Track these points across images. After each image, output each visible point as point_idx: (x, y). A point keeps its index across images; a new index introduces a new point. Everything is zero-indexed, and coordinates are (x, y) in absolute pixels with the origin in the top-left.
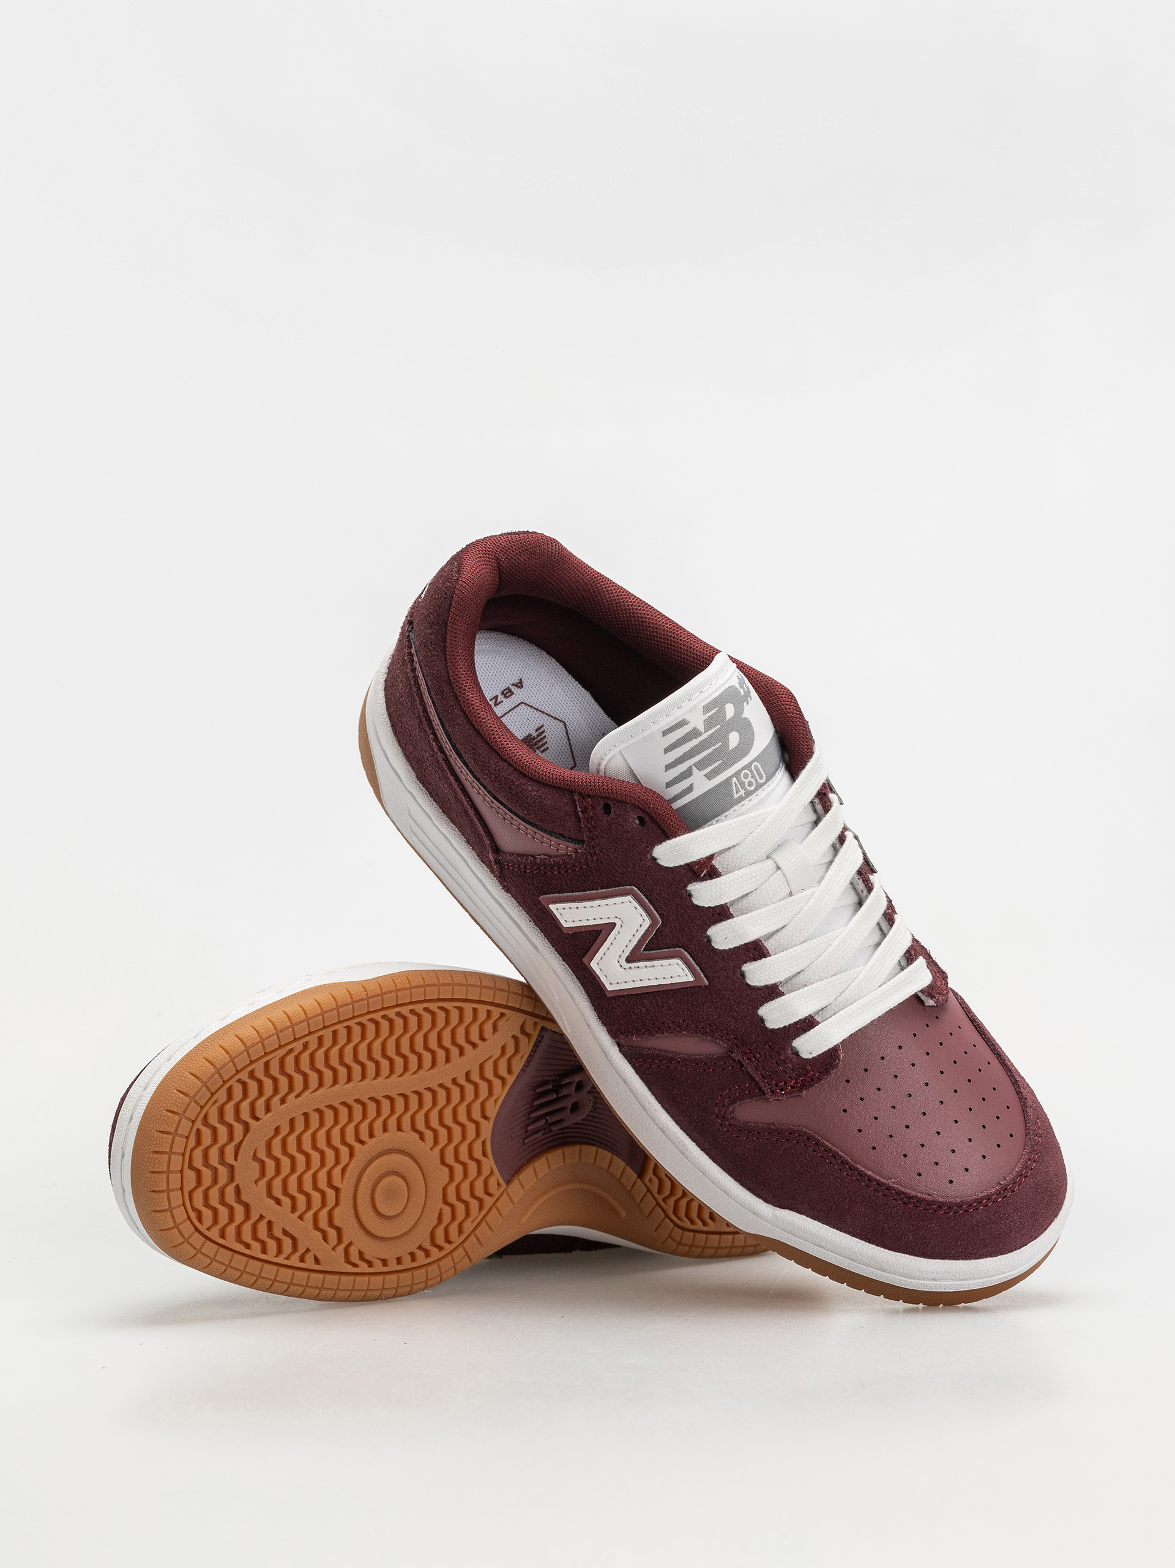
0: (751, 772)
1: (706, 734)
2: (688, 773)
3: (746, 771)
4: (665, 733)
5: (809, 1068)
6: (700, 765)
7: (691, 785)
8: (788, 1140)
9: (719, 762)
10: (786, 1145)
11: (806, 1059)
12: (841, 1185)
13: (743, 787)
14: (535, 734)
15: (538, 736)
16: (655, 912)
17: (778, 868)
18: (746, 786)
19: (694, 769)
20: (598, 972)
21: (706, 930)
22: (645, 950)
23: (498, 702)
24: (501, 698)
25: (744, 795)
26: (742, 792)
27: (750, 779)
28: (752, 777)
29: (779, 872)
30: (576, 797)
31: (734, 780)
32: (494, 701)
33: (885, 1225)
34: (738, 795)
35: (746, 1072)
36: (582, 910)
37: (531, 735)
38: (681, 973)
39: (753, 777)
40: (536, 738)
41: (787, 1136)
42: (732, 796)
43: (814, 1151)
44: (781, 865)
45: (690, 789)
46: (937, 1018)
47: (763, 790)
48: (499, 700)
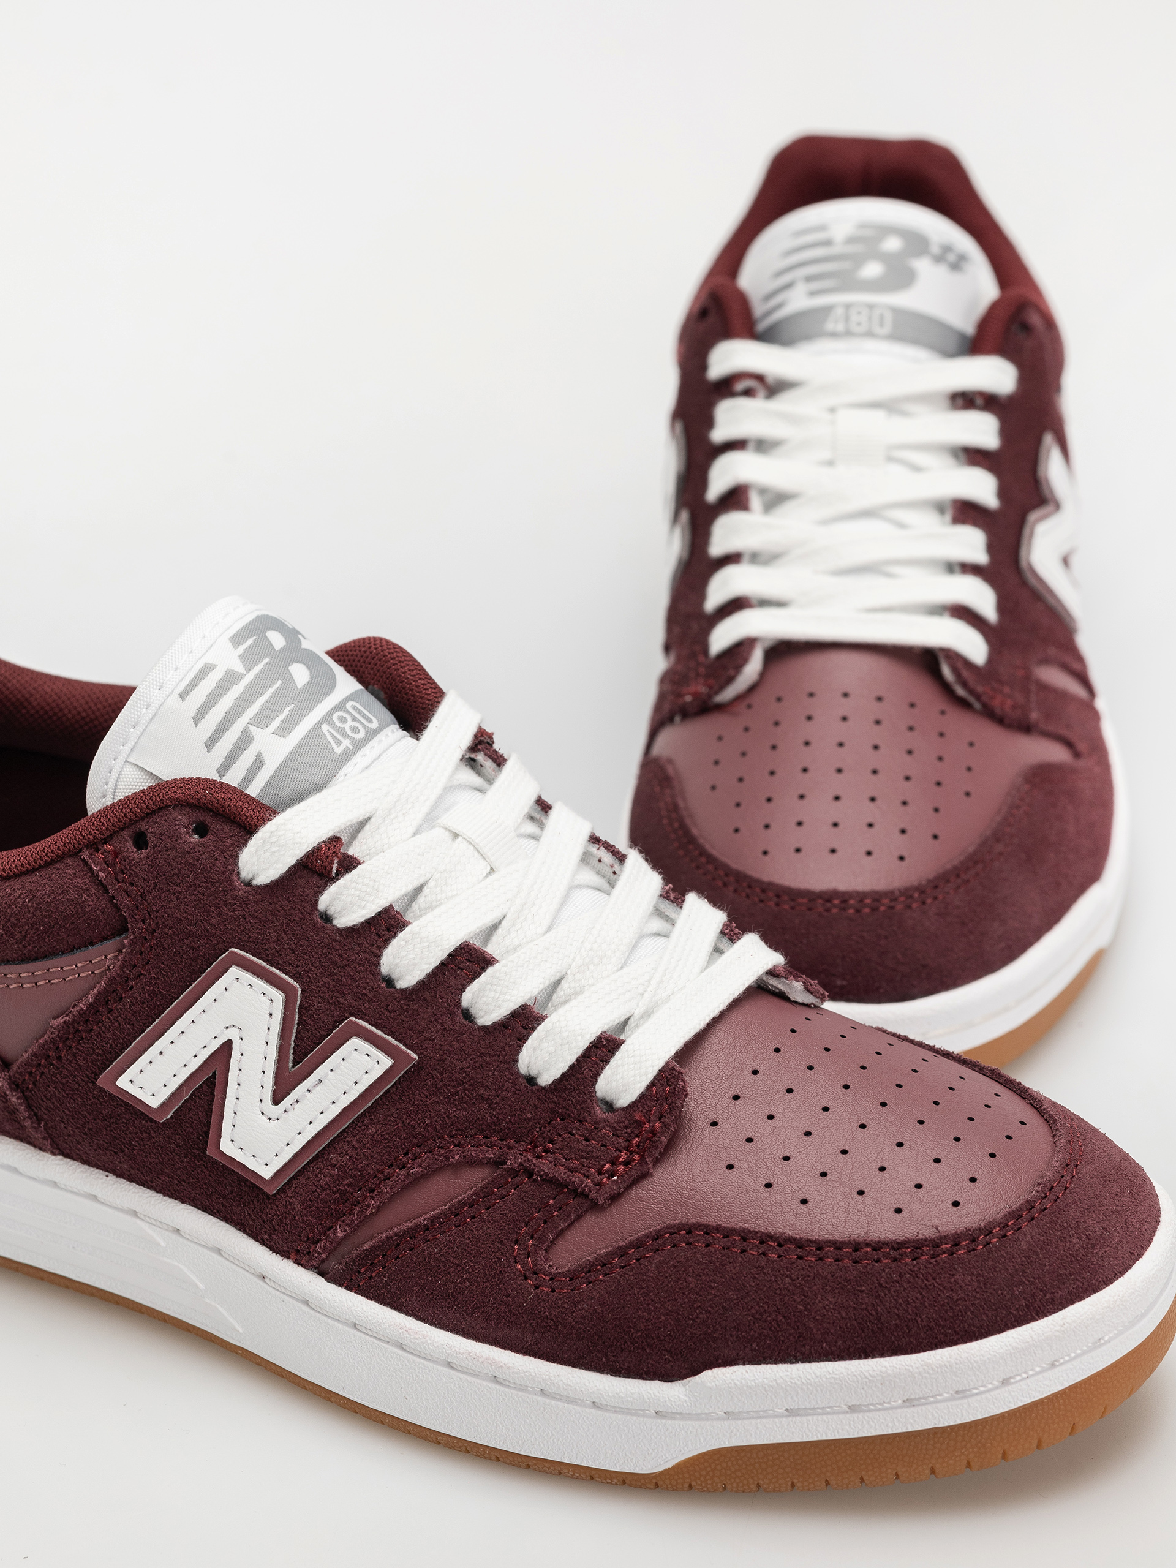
0: (348, 712)
1: (250, 674)
2: (245, 740)
3: (340, 713)
4: (183, 696)
5: (638, 1116)
6: (261, 719)
7: (259, 756)
8: (658, 1250)
10: (658, 1258)
11: (629, 1105)
12: (776, 1276)
13: (346, 736)
16: (283, 975)
17: (456, 835)
19: (252, 728)
20: (239, 1157)
21: (377, 965)
22: (295, 1063)
26: (346, 743)
29: (460, 839)
30: (85, 855)
31: (325, 727)
33: (879, 1309)
35: (543, 1180)
36: (170, 1051)
38: (368, 1063)
41: (652, 1245)
42: (332, 751)
43: (707, 1245)
44: (457, 828)
45: (258, 763)
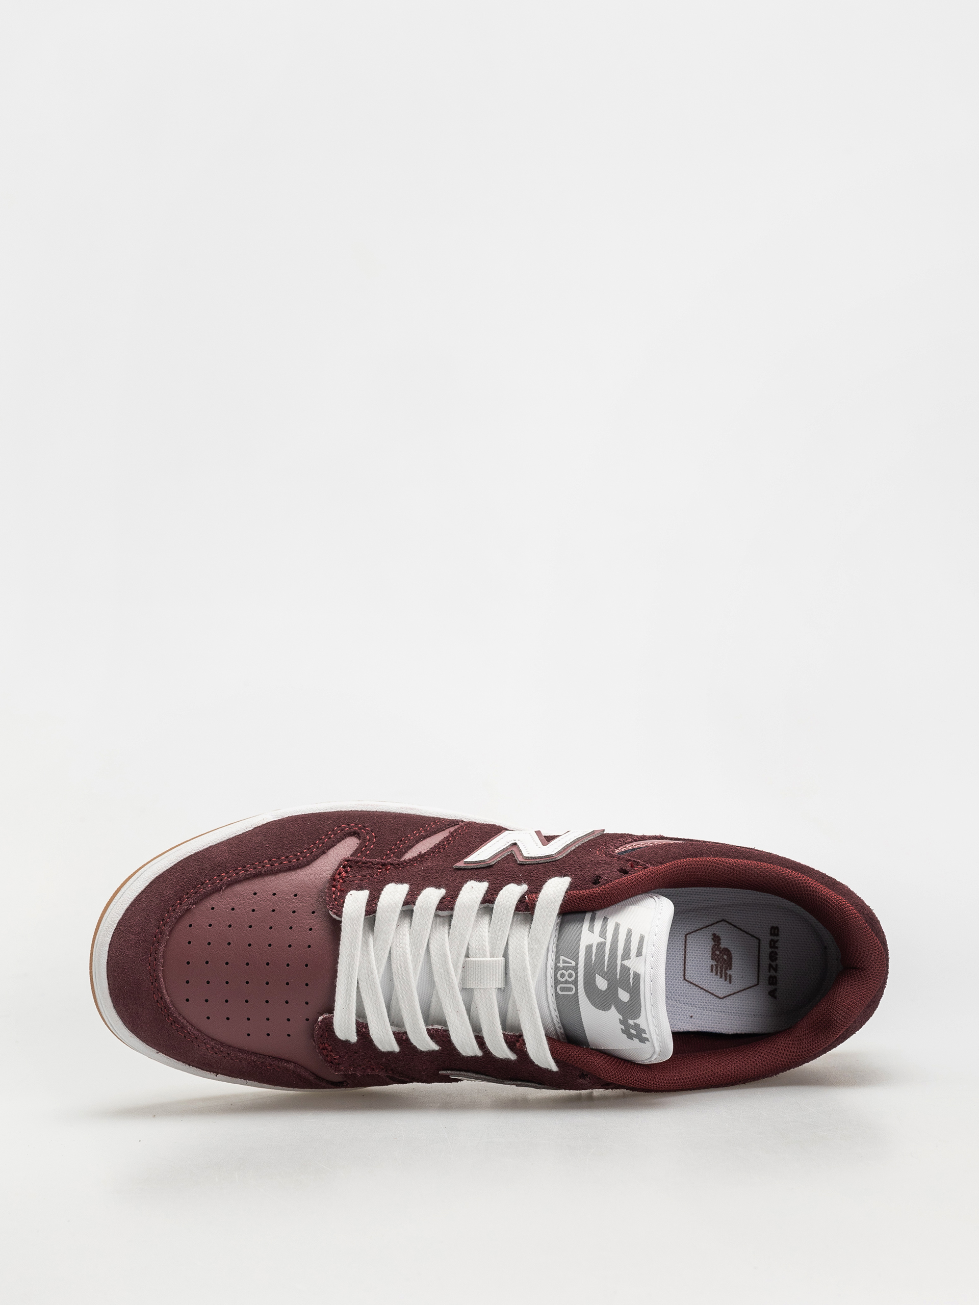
0: (570, 983)
2: (603, 934)
3: (573, 979)
4: (642, 936)
6: (601, 946)
7: (593, 932)
9: (594, 960)
13: (564, 968)
14: (729, 972)
15: (726, 974)
18: (563, 971)
23: (771, 969)
24: (773, 973)
25: (558, 964)
27: (566, 977)
28: (566, 980)
32: (774, 966)
34: (561, 960)
37: (730, 969)
39: (566, 982)
40: (725, 971)
42: (564, 955)
45: (591, 929)
46: (307, 1020)
47: (552, 986)
48: (772, 971)
